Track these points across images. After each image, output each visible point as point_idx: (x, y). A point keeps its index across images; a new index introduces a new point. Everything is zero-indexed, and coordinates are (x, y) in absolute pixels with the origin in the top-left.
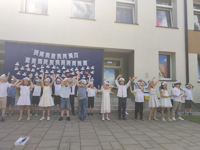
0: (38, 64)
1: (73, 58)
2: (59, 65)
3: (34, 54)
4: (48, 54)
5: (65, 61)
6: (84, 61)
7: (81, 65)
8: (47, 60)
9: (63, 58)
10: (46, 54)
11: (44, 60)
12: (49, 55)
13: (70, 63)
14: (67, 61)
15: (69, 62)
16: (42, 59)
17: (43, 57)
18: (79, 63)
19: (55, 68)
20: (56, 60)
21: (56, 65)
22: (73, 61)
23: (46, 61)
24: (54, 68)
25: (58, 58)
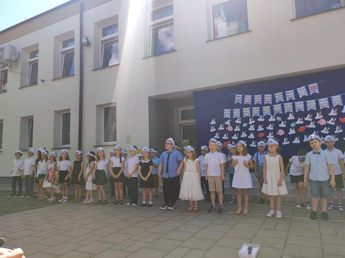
0: (244, 116)
1: (307, 95)
2: (281, 112)
3: (236, 102)
4: (258, 97)
5: (291, 103)
6: (333, 97)
7: (328, 107)
8: (259, 108)
9: (288, 100)
10: (255, 99)
11: (253, 108)
12: (260, 98)
13: (303, 105)
14: (296, 103)
15: (300, 106)
16: (249, 108)
17: (250, 104)
18: (324, 102)
19: (274, 120)
20: (274, 106)
21: (275, 113)
22: (308, 102)
23: (256, 110)
24: (272, 119)
25: (277, 102)
